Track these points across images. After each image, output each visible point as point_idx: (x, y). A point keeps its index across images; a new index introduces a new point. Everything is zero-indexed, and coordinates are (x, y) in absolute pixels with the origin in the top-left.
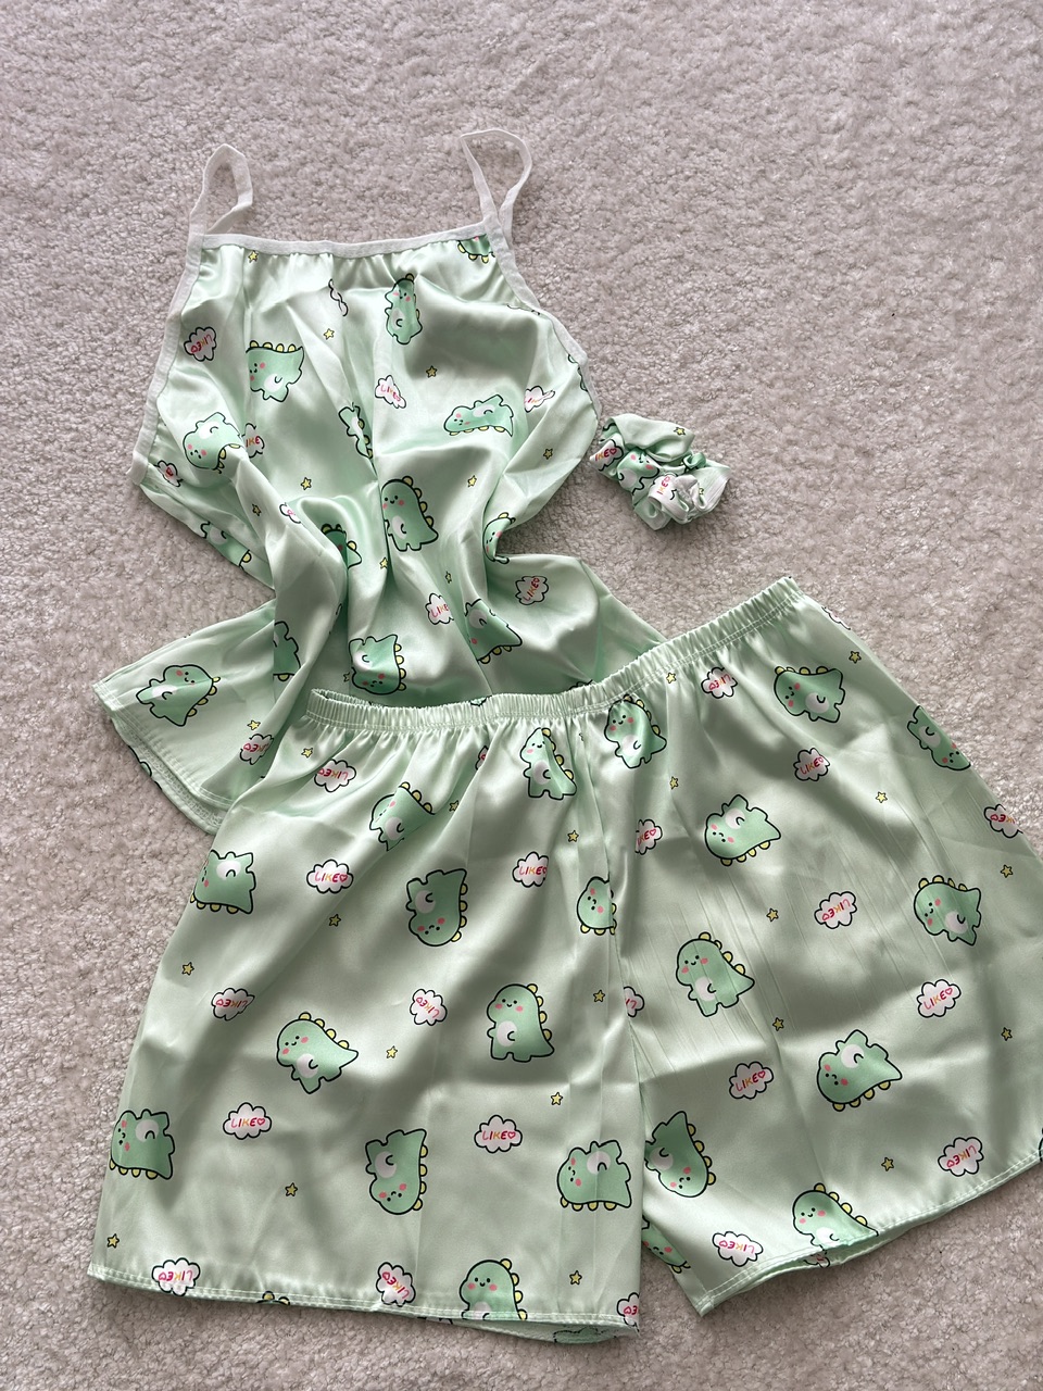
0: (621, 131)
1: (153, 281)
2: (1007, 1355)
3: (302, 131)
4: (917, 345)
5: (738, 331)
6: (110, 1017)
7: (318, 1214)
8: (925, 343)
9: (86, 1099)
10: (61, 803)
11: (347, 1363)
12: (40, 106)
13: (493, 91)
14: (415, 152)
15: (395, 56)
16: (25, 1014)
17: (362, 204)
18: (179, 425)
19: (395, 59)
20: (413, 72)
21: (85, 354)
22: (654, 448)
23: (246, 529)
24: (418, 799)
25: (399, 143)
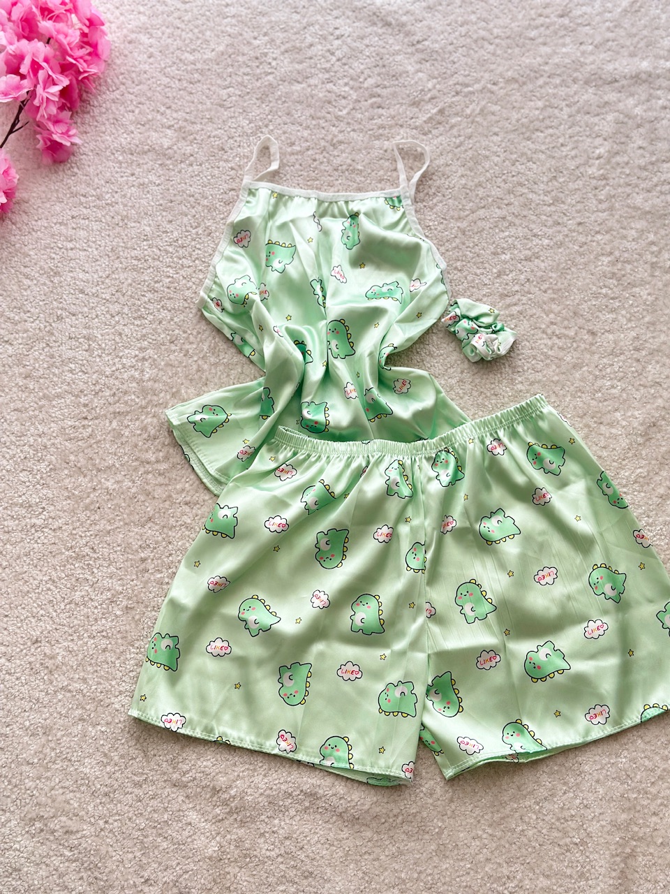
0: (480, 147)
1: (222, 204)
2: (610, 823)
3: (309, 132)
4: (629, 278)
5: (531, 261)
6: (154, 584)
7: (250, 699)
8: (632, 277)
9: (137, 625)
10: (142, 470)
11: (257, 779)
12: (174, 106)
13: (413, 120)
14: (368, 149)
15: (363, 96)
16: (111, 578)
17: (337, 173)
18: (226, 280)
19: (363, 99)
20: (372, 106)
21: (182, 238)
22: (477, 318)
23: (254, 337)
24: (328, 488)
25: (360, 143)
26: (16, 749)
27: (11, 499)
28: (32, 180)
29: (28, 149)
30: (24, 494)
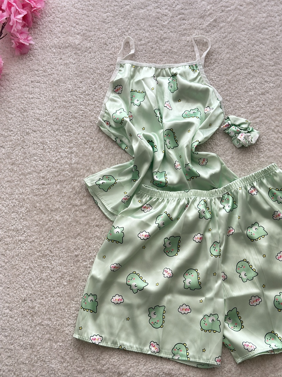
0: (236, 38)
1: (107, 72)
3: (149, 33)
5: (264, 95)
6: (83, 268)
7: (135, 326)
9: (75, 290)
10: (73, 210)
11: (141, 367)
12: (80, 23)
13: (201, 25)
14: (179, 41)
15: (175, 14)
16: (61, 265)
17: (164, 54)
18: (111, 111)
19: (175, 16)
20: (180, 19)
21: (87, 90)
22: (239, 125)
23: (127, 140)
24: (169, 216)
25: (175, 38)
26: (17, 356)
27: (8, 227)
28: (10, 63)
29: (7, 48)
30: (14, 224)
